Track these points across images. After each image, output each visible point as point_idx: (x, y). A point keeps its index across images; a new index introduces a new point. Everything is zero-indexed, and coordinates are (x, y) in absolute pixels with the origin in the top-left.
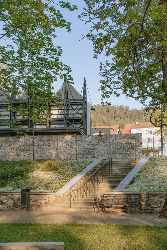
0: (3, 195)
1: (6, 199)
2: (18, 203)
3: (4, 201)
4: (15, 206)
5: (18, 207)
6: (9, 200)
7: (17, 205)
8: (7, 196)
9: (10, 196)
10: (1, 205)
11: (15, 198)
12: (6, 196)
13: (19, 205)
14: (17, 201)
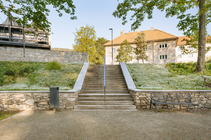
0: (19, 93)
1: (24, 97)
2: (40, 102)
3: (21, 100)
4: (37, 105)
5: (41, 106)
6: (28, 99)
7: (40, 104)
8: (26, 95)
9: (30, 94)
10: (18, 104)
11: (37, 97)
12: (24, 95)
13: (42, 104)
14: (40, 99)
